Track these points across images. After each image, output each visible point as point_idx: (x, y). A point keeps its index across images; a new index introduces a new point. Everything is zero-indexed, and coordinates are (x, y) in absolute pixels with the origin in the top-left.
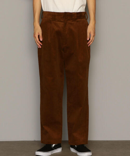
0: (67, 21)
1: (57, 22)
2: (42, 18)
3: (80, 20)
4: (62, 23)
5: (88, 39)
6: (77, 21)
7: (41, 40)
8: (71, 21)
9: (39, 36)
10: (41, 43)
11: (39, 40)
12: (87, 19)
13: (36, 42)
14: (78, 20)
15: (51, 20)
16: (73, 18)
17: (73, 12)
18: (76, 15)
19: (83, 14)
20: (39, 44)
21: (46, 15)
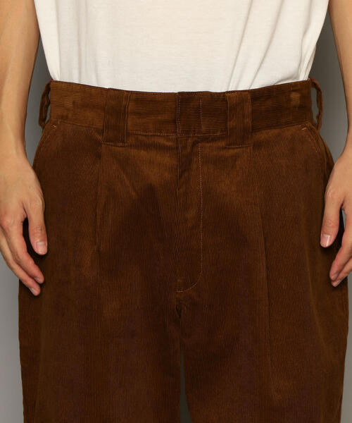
0: (194, 144)
1: (134, 152)
2: (42, 120)
3: (275, 132)
4: (167, 160)
5: (327, 241)
6: (258, 145)
7: (41, 248)
8: (222, 144)
9: (26, 223)
10: (35, 270)
11: (30, 250)
12: (318, 126)
13: (5, 259)
14: (263, 135)
15: (100, 138)
16: (231, 124)
17: (231, 89)
18: (248, 108)
19: (295, 96)
20: (26, 272)
21: (69, 104)
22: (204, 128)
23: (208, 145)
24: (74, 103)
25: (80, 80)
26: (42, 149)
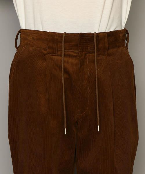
3: (115, 49)
4: (74, 61)
14: (111, 51)
18: (106, 40)
19: (121, 35)
21: (30, 38)
22: (89, 48)
23: (90, 55)
24: (33, 38)
25: (35, 29)
26: (18, 57)
